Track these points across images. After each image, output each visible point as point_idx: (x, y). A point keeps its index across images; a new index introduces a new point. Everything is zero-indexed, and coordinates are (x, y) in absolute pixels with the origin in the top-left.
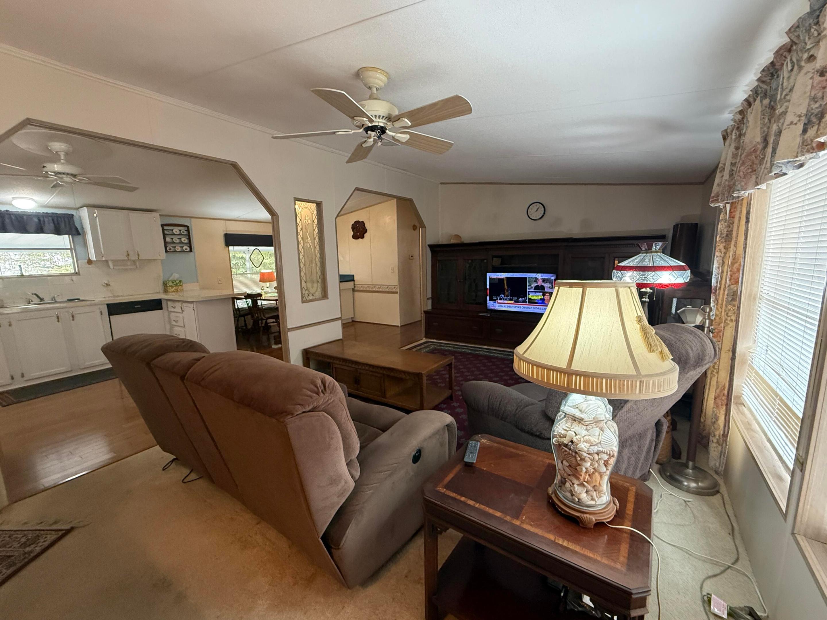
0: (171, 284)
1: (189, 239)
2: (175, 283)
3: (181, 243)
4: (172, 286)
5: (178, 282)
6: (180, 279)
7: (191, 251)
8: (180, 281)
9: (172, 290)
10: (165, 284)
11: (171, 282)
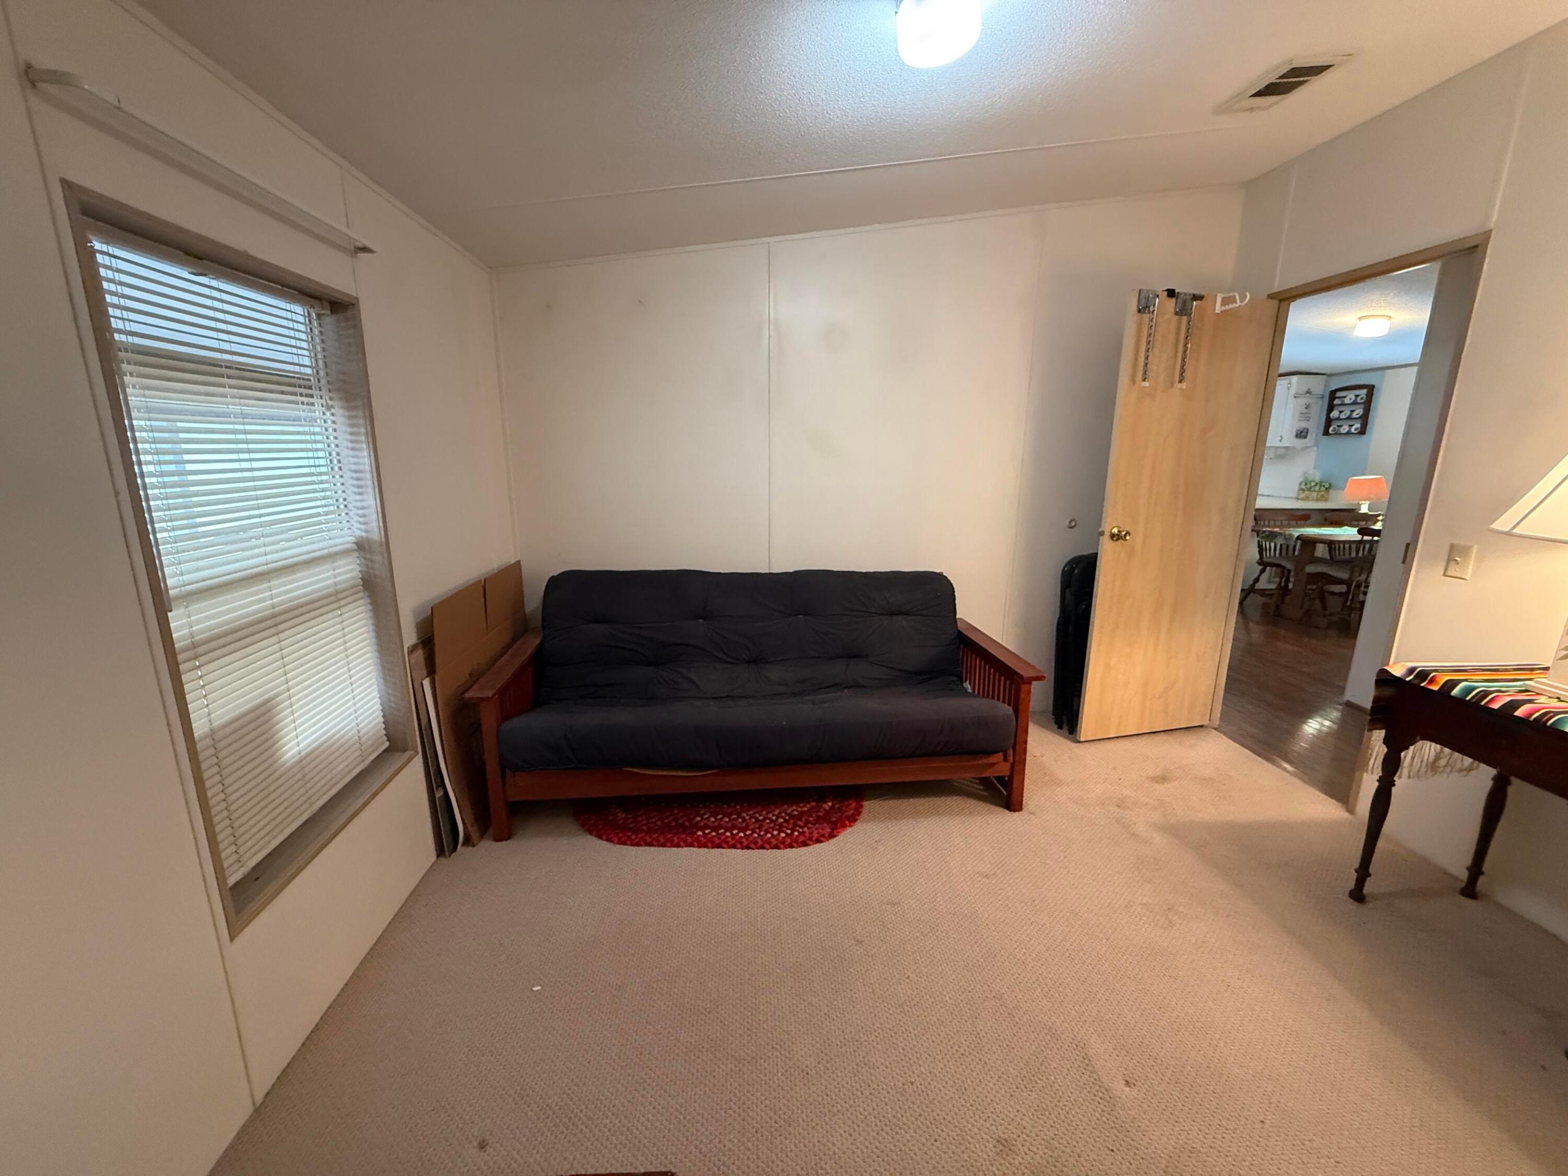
1: (1367, 411)
7: (1362, 431)
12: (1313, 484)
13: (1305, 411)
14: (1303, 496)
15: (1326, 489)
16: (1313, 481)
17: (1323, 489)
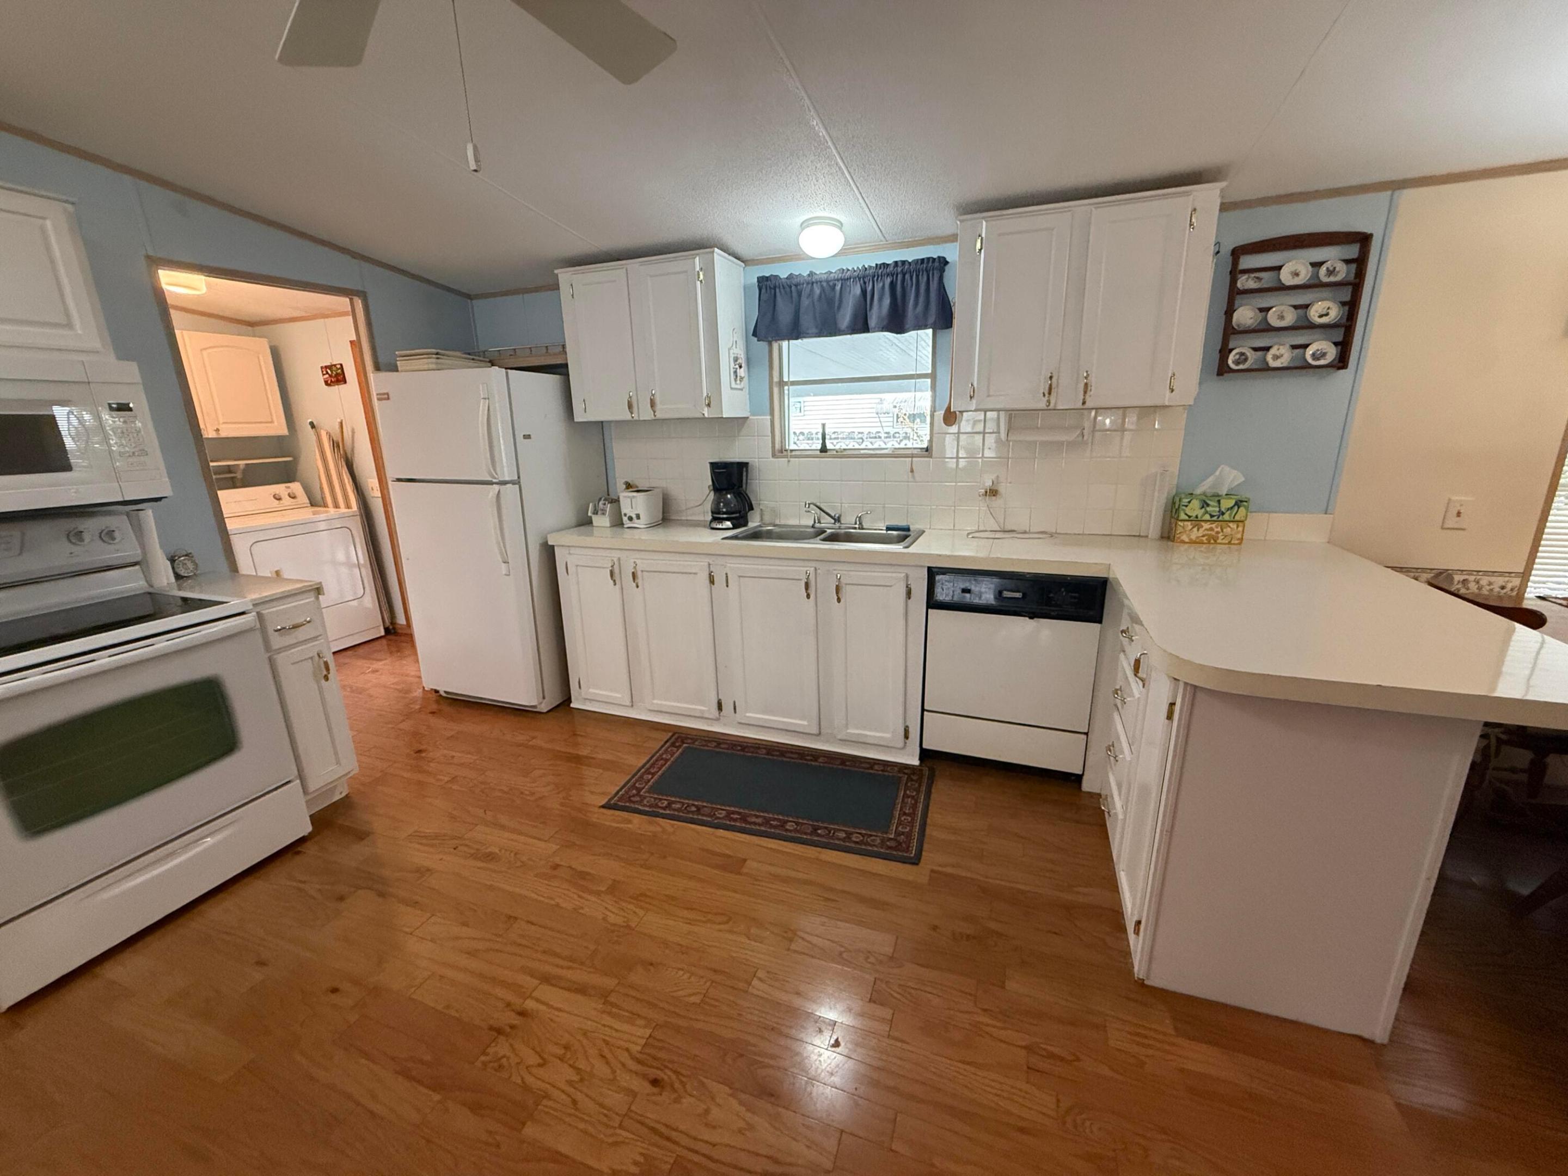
0: (1194, 509)
1: (1352, 307)
2: (1213, 509)
3: (1305, 325)
4: (1196, 521)
5: (1227, 503)
6: (1244, 495)
8: (1238, 504)
9: (1195, 534)
10: (1173, 510)
11: (1196, 504)
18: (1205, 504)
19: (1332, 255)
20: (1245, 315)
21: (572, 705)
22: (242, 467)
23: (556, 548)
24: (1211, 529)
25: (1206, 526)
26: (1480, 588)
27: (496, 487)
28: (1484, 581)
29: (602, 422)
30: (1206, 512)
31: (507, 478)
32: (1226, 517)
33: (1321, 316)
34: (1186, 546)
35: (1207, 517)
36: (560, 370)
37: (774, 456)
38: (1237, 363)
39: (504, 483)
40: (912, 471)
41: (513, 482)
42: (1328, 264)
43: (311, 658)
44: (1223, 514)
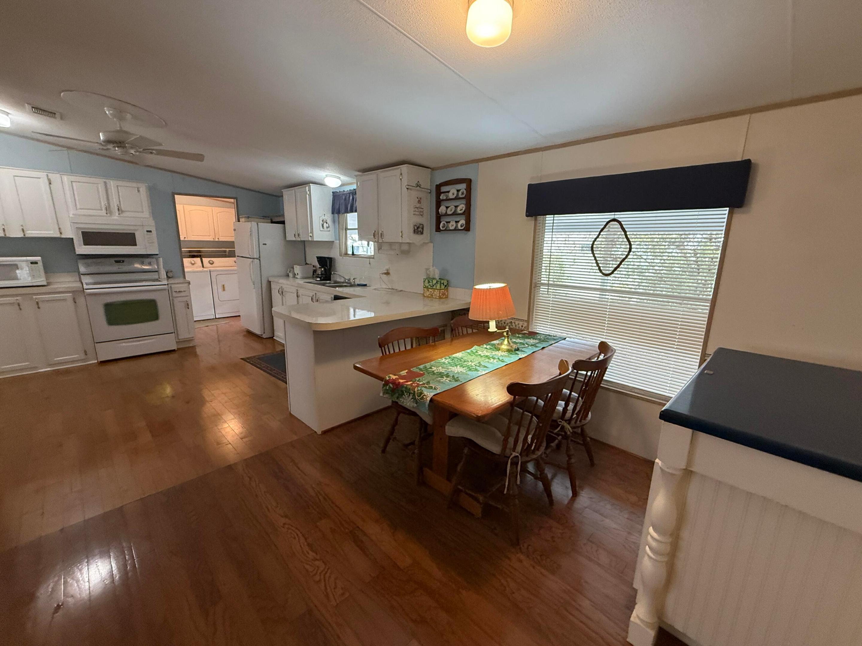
1: (468, 205)
3: (456, 214)
4: (428, 288)
7: (467, 228)
8: (437, 282)
11: (427, 281)
12: (435, 282)
13: (418, 205)
14: (428, 293)
15: (446, 286)
16: (434, 279)
17: (443, 287)
18: (429, 282)
19: (463, 187)
20: (442, 209)
21: (274, 338)
22: (228, 251)
23: (271, 283)
24: (431, 292)
25: (430, 290)
26: (516, 326)
27: (252, 260)
28: (517, 323)
29: (304, 241)
30: (430, 285)
31: (255, 257)
32: (434, 287)
33: (460, 210)
34: (426, 298)
35: (430, 287)
36: (283, 223)
37: (341, 255)
38: (443, 227)
39: (254, 259)
40: (370, 263)
41: (257, 259)
42: (461, 191)
43: (184, 301)
44: (433, 286)
